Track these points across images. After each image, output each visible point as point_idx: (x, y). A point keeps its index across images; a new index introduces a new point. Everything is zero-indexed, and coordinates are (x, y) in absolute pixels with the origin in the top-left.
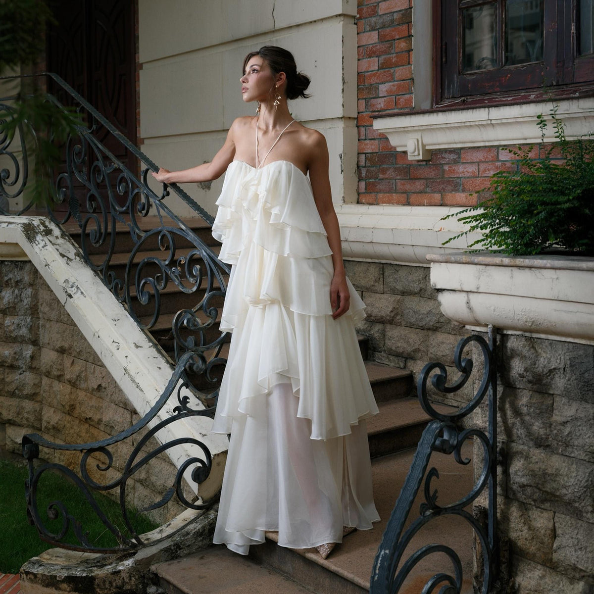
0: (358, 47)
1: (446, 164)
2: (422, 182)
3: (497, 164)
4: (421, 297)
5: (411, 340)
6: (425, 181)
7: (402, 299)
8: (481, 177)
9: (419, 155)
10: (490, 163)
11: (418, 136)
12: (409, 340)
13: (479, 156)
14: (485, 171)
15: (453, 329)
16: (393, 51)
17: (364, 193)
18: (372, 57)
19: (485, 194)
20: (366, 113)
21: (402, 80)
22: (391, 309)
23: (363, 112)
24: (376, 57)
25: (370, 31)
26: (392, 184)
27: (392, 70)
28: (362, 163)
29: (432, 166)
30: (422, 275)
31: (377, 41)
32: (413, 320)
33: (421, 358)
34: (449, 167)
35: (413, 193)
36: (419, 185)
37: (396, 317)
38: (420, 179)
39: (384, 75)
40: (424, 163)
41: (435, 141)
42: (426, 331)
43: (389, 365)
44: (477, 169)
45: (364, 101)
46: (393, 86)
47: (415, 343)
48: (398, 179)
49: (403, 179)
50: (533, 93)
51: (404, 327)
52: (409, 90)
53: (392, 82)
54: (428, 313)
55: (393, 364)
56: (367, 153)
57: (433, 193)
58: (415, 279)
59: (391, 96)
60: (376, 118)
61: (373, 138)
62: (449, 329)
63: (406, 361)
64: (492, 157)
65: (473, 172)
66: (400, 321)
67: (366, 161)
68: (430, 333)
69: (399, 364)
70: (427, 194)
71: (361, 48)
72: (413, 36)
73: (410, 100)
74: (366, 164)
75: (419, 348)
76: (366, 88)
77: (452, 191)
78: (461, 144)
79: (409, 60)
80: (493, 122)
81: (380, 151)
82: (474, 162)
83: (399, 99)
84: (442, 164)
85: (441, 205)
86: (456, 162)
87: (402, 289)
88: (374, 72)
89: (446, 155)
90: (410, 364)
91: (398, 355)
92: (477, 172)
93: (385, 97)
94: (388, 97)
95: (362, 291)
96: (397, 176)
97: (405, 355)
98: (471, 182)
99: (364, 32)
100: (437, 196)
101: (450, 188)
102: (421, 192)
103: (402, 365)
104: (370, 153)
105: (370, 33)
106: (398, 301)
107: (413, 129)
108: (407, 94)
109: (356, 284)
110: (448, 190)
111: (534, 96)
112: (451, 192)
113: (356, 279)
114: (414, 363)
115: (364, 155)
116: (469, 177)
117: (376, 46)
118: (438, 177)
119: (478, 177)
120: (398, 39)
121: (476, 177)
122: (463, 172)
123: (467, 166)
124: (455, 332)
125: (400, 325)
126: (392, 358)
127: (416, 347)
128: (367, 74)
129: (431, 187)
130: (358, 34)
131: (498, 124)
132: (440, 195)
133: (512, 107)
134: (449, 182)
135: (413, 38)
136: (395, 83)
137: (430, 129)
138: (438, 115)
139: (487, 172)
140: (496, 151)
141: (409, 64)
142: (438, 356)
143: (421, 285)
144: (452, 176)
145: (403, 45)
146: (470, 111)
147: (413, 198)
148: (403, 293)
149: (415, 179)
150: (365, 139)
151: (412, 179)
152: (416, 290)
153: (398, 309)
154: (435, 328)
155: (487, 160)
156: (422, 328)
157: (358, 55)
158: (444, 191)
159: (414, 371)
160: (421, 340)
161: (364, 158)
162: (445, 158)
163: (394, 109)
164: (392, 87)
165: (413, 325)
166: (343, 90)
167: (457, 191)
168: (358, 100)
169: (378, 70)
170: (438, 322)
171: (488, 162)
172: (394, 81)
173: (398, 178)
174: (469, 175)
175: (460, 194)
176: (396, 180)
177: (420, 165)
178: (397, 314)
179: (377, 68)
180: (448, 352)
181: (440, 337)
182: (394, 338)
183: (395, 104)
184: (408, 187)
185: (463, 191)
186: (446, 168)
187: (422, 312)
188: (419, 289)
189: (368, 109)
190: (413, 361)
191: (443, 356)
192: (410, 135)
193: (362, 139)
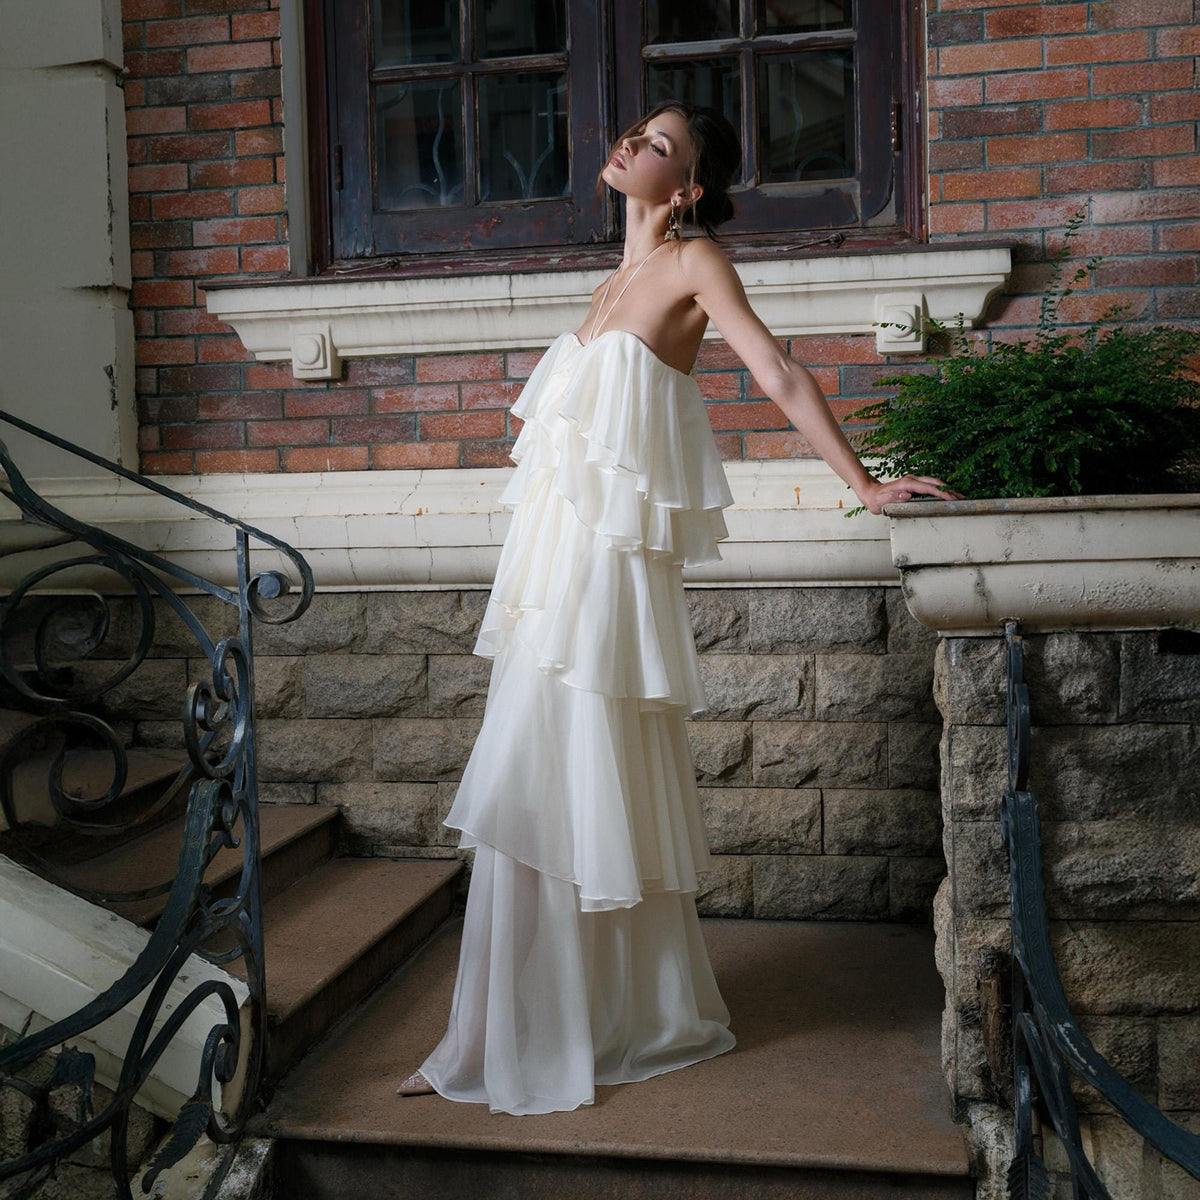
0: (128, 137)
1: (379, 387)
2: (317, 424)
3: (503, 385)
4: (351, 653)
5: (330, 745)
6: (325, 422)
7: (301, 662)
8: (466, 410)
9: (325, 367)
10: (487, 384)
11: (323, 328)
12: (327, 744)
13: (462, 369)
14: (475, 398)
15: (439, 708)
16: (228, 153)
17: (157, 452)
18: (170, 162)
19: (476, 443)
20: (155, 281)
21: (258, 215)
22: (278, 687)
23: (146, 279)
24: (183, 162)
25: (161, 105)
26: (237, 430)
27: (228, 194)
28: (152, 388)
29: (343, 392)
30: (355, 610)
31: (183, 127)
32: (336, 703)
33: (356, 777)
34: (386, 393)
35: (294, 447)
36: (310, 431)
37: (288, 703)
38: (314, 418)
39: (207, 202)
40: (323, 386)
41: (364, 340)
42: (365, 722)
43: (274, 803)
44: (456, 394)
45: (149, 255)
46: (234, 225)
47: (343, 748)
48: (252, 420)
49: (263, 420)
50: (555, 255)
51: (307, 721)
52: (277, 236)
53: (226, 217)
54: (380, 683)
55: (285, 800)
56: (162, 366)
57: (348, 445)
58: (339, 617)
59: (227, 246)
60: (214, 290)
61: (179, 333)
62: (426, 709)
63: (315, 788)
64: (492, 372)
65: (448, 402)
66: (297, 708)
67: (158, 383)
68: (379, 722)
69: (300, 796)
70: (334, 449)
71: (138, 142)
72: (283, 125)
73: (280, 257)
74: (158, 388)
75: (351, 758)
76: (155, 226)
77: (397, 439)
78: (426, 346)
79: (275, 174)
80: (516, 303)
81: (200, 360)
82: (447, 383)
83: (250, 254)
84: (369, 388)
85: (370, 469)
86: (402, 383)
87: (304, 641)
88: (178, 194)
89: (380, 370)
90: (329, 791)
91: (294, 780)
92: (457, 402)
93: (210, 247)
94: (218, 249)
95: (187, 659)
96: (250, 412)
97: (314, 776)
98: (443, 420)
99: (144, 107)
100: (360, 452)
101: (389, 433)
102: (315, 445)
103: (308, 799)
104: (172, 366)
105: (161, 110)
106: (293, 669)
107: (314, 313)
108: (270, 244)
109: (173, 643)
110: (387, 438)
111: (558, 260)
112: (393, 442)
113: (173, 634)
114: (339, 788)
115: (154, 370)
116: (435, 412)
117: (181, 139)
118: (360, 413)
119: (460, 410)
120: (242, 129)
121: (456, 411)
122: (423, 403)
123: (431, 389)
124: (442, 713)
125: (298, 716)
126: (279, 788)
127: (346, 754)
128: (155, 197)
129: (341, 434)
130: (127, 109)
131: (526, 307)
132: (366, 448)
133: (564, 275)
134: (386, 422)
135: (283, 129)
136: (238, 219)
137: (360, 314)
138: (384, 286)
139: (482, 401)
140: (502, 359)
141: (275, 181)
142: (403, 766)
143: (355, 630)
144: (396, 411)
145: (257, 142)
146: (466, 280)
147: (294, 457)
148: (304, 651)
149: (299, 419)
150: (156, 337)
151: (289, 419)
152: (341, 641)
153: (294, 684)
154: (393, 711)
155: (479, 378)
156: (358, 716)
157: (130, 154)
158: (375, 442)
159: (347, 805)
160: (357, 741)
161: (155, 377)
162: (376, 375)
163: (238, 274)
164: (229, 227)
165: (334, 714)
166: (110, 226)
167: (410, 439)
168: (133, 251)
169: (189, 190)
170: (404, 699)
171: (480, 382)
172: (236, 215)
173: (253, 416)
174: (436, 407)
175: (417, 445)
176: (246, 421)
177: (311, 390)
178: (291, 696)
179: (185, 186)
180: (430, 754)
181: (407, 727)
182: (286, 745)
183: (240, 263)
184: (280, 434)
185: (424, 439)
186: (380, 394)
187: (364, 681)
188: (350, 636)
189: (161, 272)
190: (334, 788)
191: (417, 763)
192: (301, 327)
193: (146, 337)
